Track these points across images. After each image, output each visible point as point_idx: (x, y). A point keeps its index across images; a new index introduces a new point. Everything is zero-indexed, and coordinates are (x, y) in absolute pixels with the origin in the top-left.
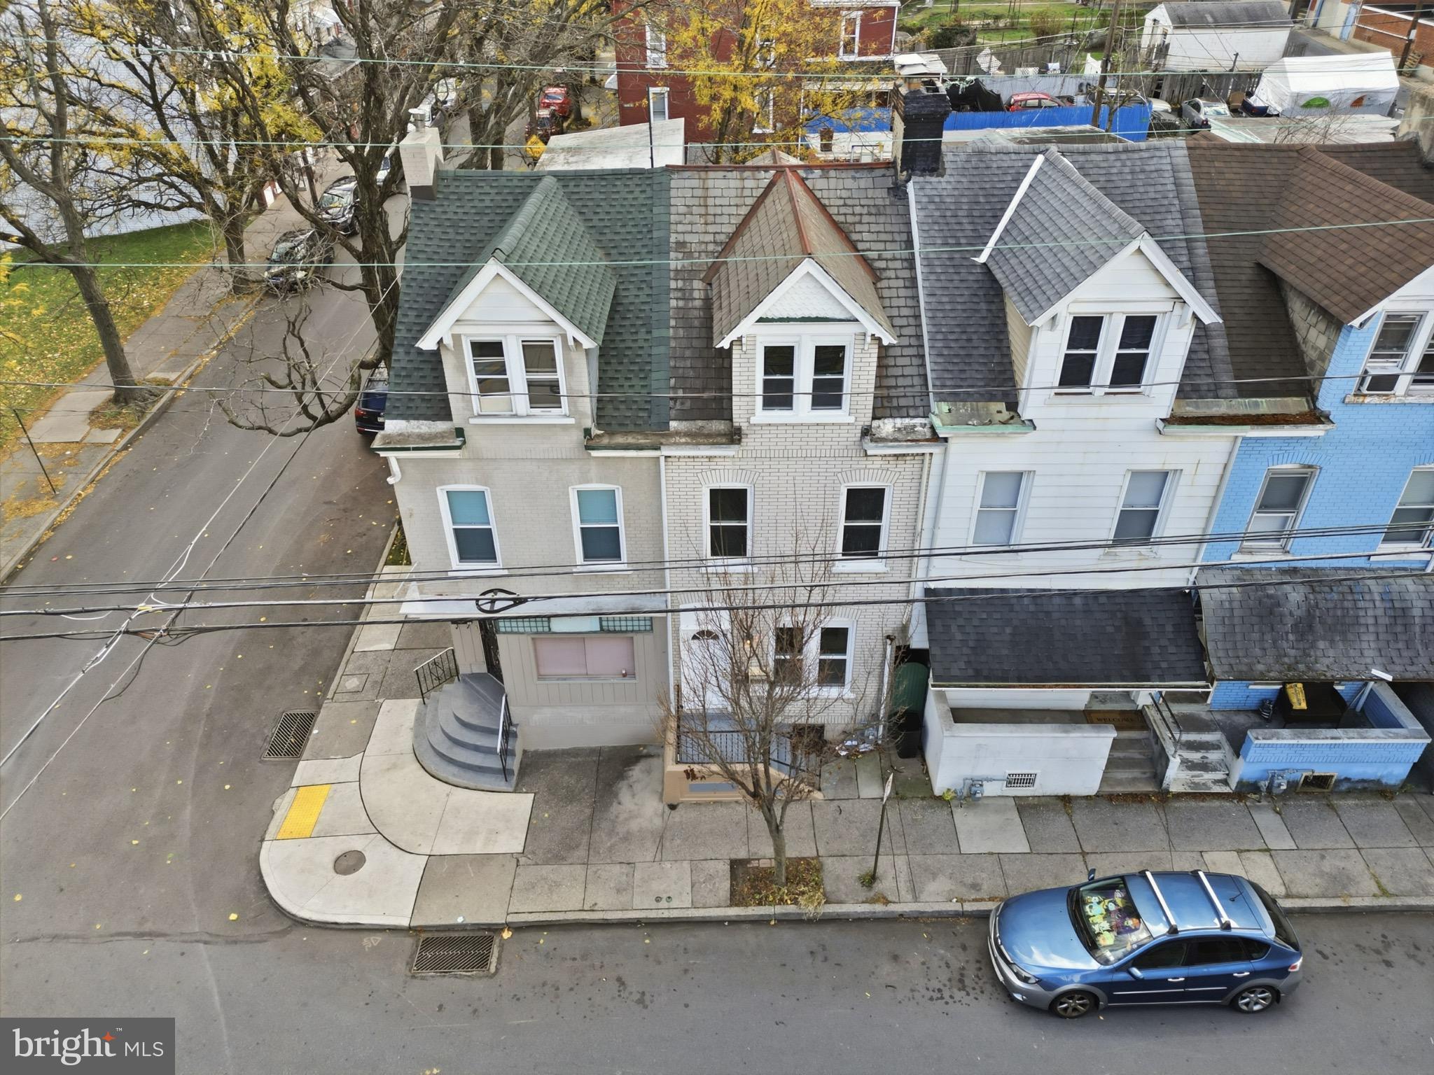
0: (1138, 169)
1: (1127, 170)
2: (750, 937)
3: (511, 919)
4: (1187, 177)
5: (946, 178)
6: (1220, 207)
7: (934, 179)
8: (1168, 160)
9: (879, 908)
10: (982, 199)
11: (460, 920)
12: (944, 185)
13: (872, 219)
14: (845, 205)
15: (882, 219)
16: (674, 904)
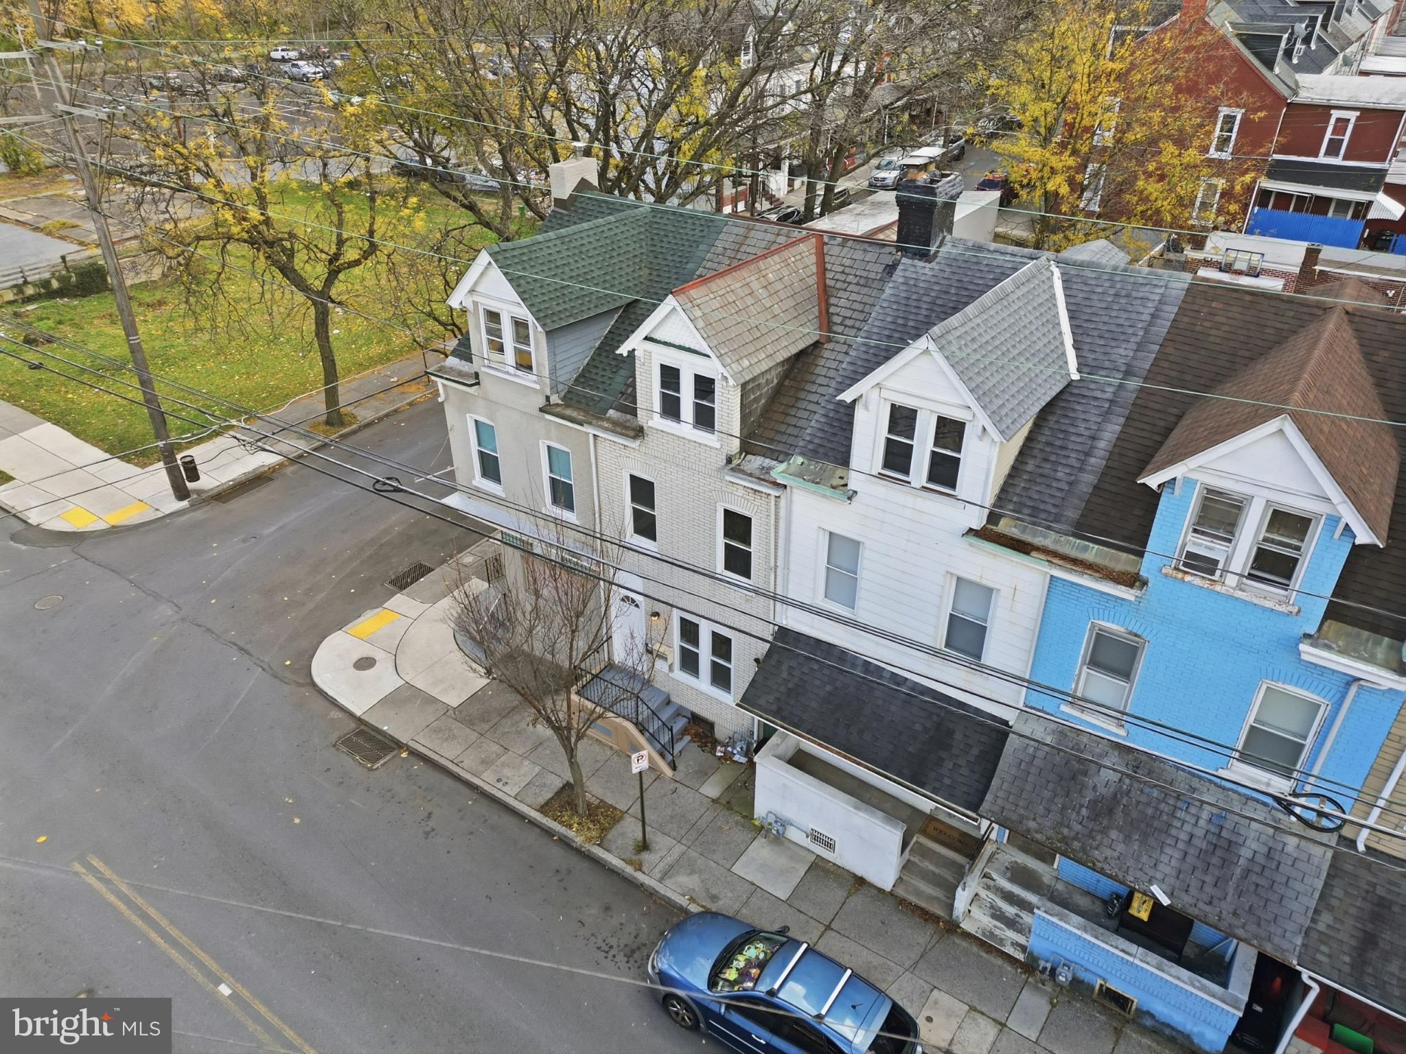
0: (1124, 293)
1: (1112, 292)
2: (532, 837)
3: (412, 744)
4: (1171, 311)
5: (933, 265)
6: (1186, 348)
7: (921, 264)
8: (1161, 291)
9: (629, 870)
10: (953, 291)
11: (385, 728)
12: (926, 271)
13: (856, 289)
14: (843, 272)
15: (865, 290)
16: (505, 789)
